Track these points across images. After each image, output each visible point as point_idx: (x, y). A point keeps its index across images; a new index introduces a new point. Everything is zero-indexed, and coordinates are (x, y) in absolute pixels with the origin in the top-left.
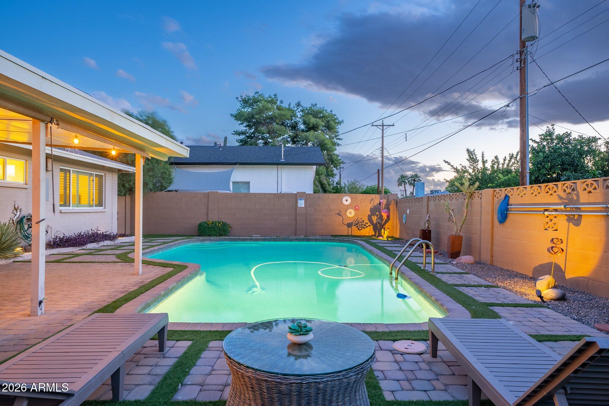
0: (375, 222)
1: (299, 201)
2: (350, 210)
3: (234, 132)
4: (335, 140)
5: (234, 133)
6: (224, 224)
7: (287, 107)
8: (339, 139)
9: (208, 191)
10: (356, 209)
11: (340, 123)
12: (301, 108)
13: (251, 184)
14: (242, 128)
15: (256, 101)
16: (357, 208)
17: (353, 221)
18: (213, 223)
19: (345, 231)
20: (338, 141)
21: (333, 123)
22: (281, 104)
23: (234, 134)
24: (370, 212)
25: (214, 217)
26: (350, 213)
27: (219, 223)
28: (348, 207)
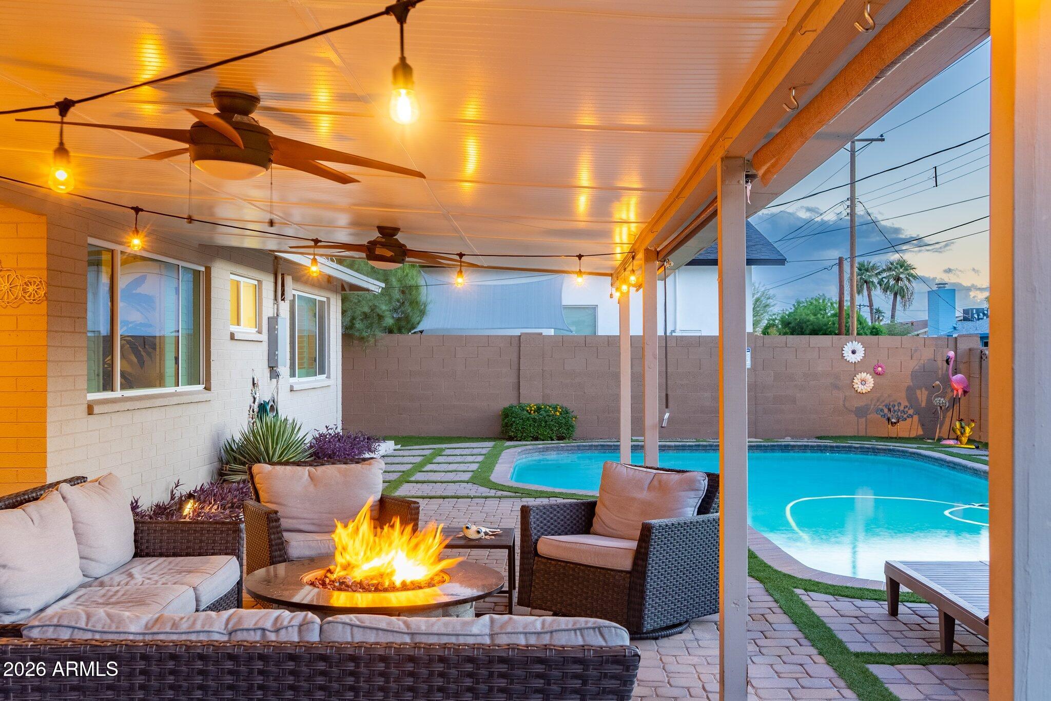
0: (923, 405)
2: (864, 375)
6: (564, 411)
9: (517, 332)
10: (878, 374)
13: (597, 311)
17: (870, 403)
18: (539, 409)
19: (849, 425)
24: (912, 379)
25: (532, 397)
26: (863, 382)
27: (555, 408)
28: (857, 368)
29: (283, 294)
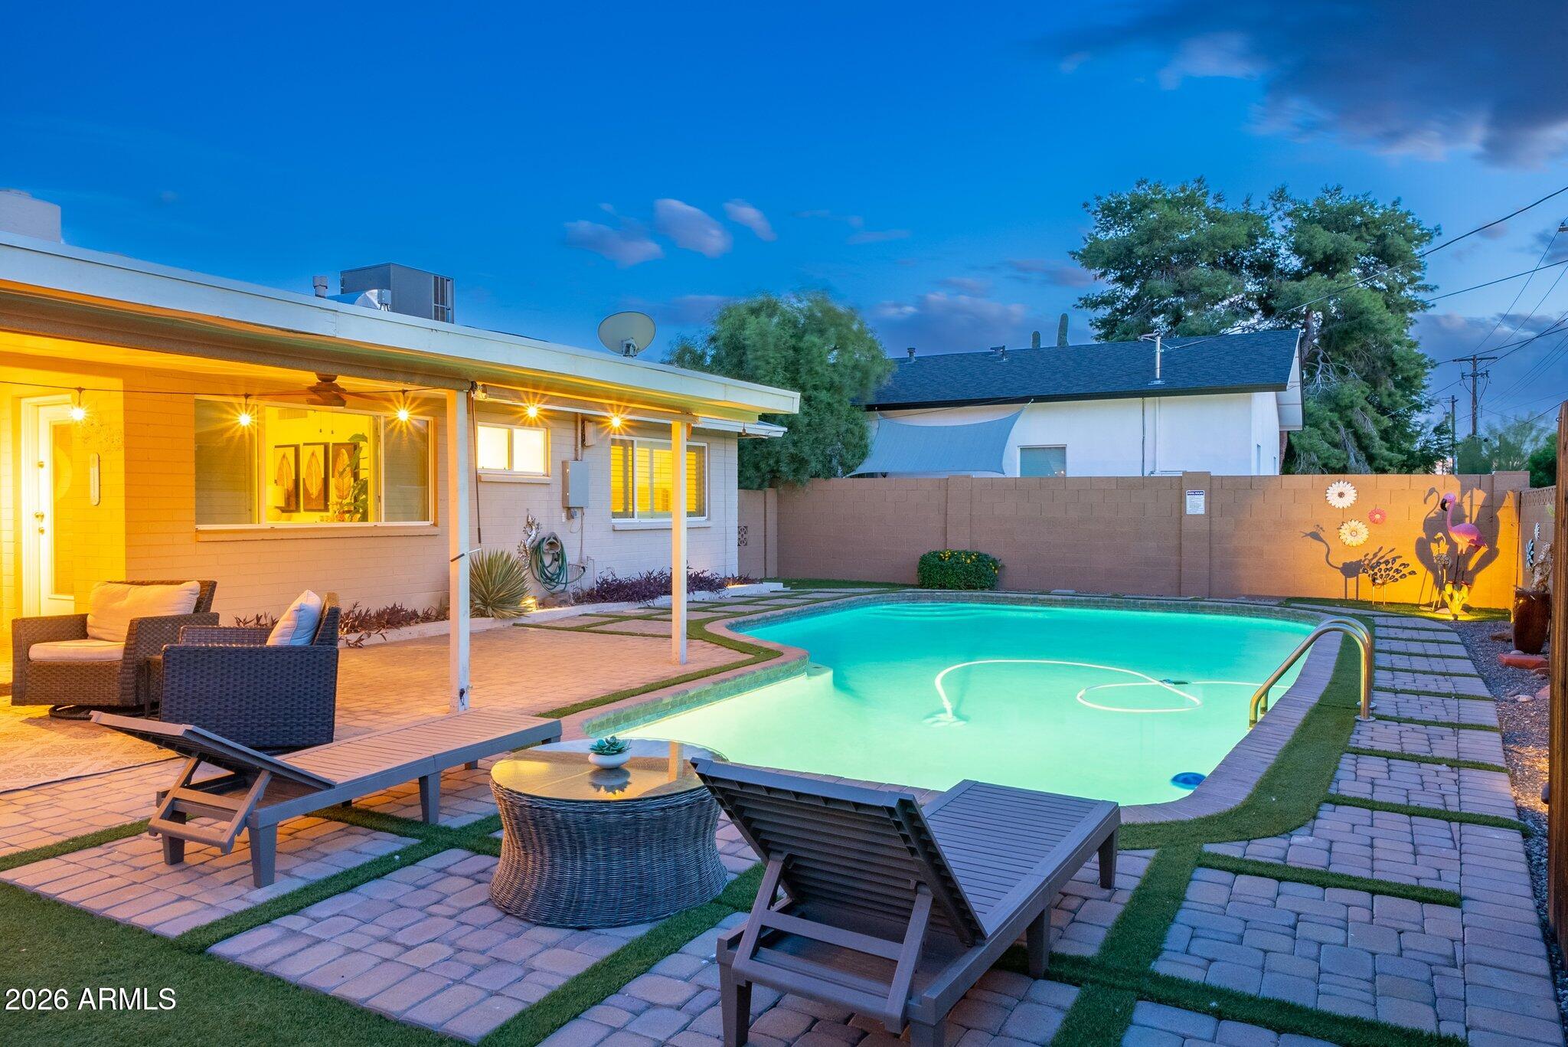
0: (1441, 563)
1: (1188, 497)
2: (1354, 524)
3: (1080, 299)
4: (1410, 293)
5: (1079, 304)
6: (982, 558)
7: (1239, 209)
8: (1425, 288)
9: (947, 475)
10: (1376, 522)
11: (1426, 237)
12: (1289, 207)
13: (1068, 450)
14: (1106, 285)
15: (1141, 206)
16: (1378, 516)
17: (1363, 559)
18: (952, 555)
19: (1335, 586)
20: (1422, 296)
21: (1400, 240)
22: (1218, 205)
23: (1081, 307)
24: (1425, 530)
25: (960, 541)
26: (1354, 533)
27: (968, 555)
28: (1345, 515)
29: (583, 440)
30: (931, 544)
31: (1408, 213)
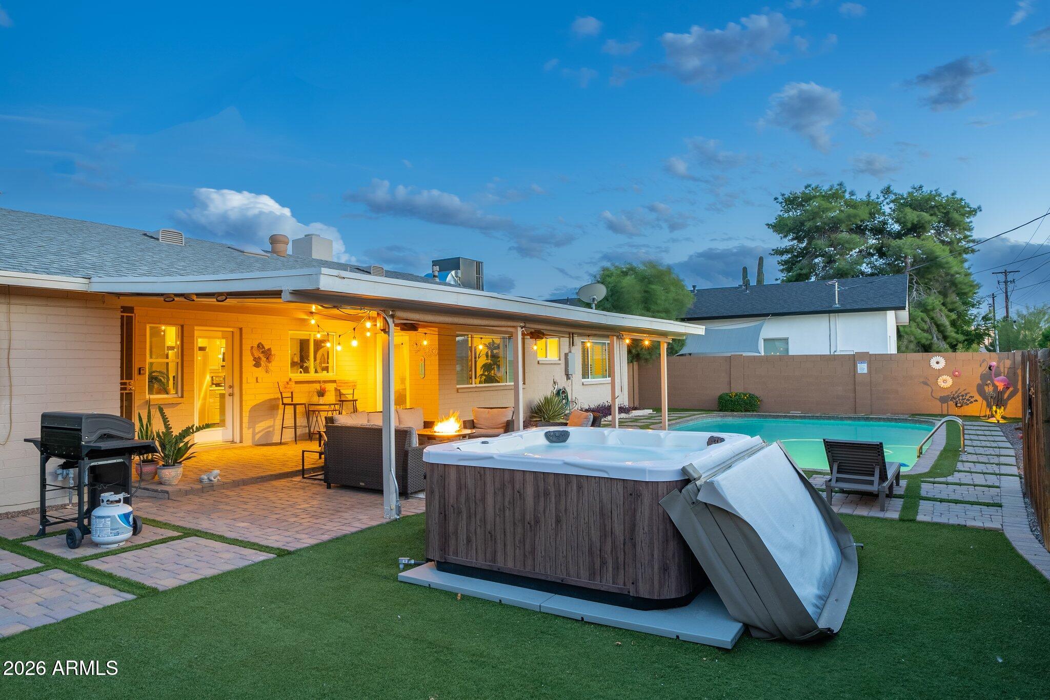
2: (945, 377)
3: (773, 250)
5: (772, 253)
6: (752, 397)
7: (865, 198)
9: (729, 354)
10: (956, 376)
11: (973, 212)
12: (892, 197)
13: (790, 341)
14: (787, 242)
15: (807, 199)
16: (957, 373)
17: (950, 394)
18: (736, 395)
19: (936, 407)
21: (958, 214)
22: (852, 197)
23: (774, 255)
24: (981, 380)
25: (738, 388)
26: (945, 381)
27: (745, 395)
28: (940, 372)
29: (573, 343)
30: (722, 390)
31: (962, 199)
